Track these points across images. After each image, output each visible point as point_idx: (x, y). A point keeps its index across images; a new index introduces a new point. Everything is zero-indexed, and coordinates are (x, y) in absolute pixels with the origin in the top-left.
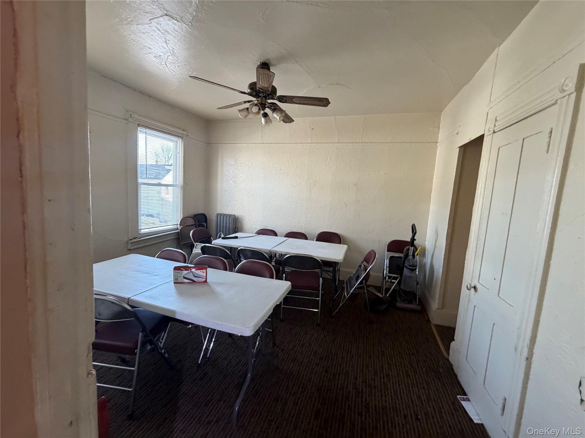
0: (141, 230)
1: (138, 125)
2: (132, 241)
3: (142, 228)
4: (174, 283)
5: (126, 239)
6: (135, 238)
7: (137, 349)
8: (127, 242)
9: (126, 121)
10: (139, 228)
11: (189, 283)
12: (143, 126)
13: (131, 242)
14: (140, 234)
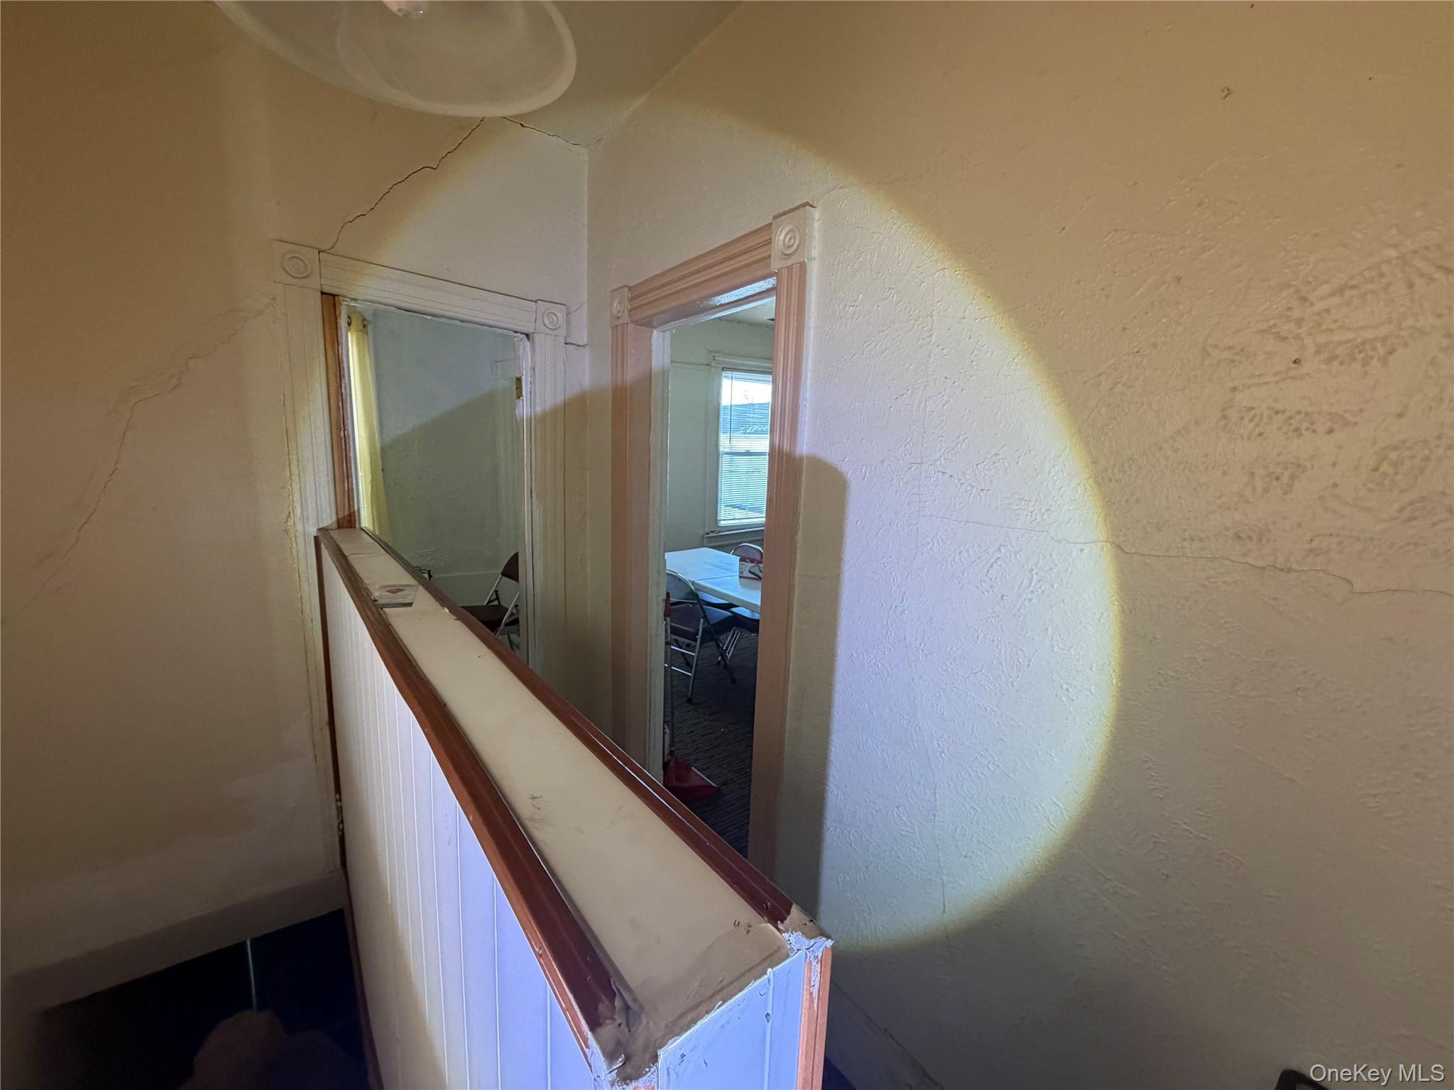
0: (720, 520)
1: (723, 368)
2: (709, 535)
3: (722, 518)
4: (740, 577)
5: (701, 533)
6: (712, 532)
7: (697, 634)
8: (703, 537)
9: (708, 367)
10: (719, 518)
11: (755, 579)
12: (729, 369)
13: (708, 537)
14: (719, 527)
